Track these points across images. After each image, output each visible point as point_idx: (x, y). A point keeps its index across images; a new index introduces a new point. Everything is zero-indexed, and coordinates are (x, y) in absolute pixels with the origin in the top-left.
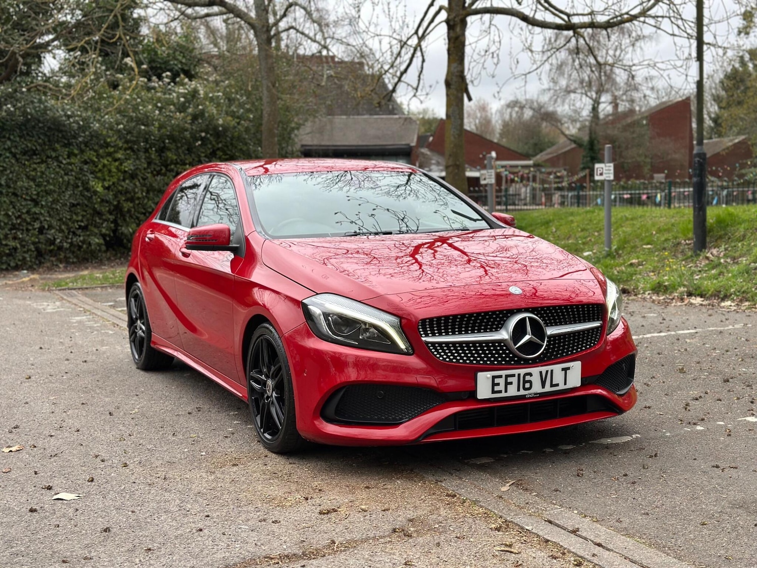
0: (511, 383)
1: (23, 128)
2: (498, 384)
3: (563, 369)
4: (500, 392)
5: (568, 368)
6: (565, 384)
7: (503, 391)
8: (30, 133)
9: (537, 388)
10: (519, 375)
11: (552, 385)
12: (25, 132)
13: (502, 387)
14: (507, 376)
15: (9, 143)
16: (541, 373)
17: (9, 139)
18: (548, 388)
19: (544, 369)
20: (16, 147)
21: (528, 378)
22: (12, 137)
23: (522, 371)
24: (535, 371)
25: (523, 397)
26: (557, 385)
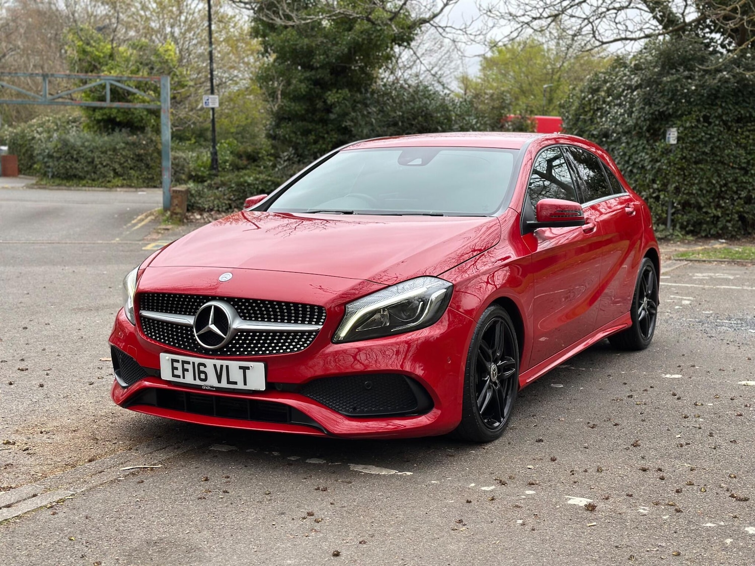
0: (187, 370)
1: (740, 94)
2: (177, 369)
3: (240, 368)
4: (179, 377)
5: (248, 368)
6: (245, 384)
7: (182, 377)
8: (748, 100)
9: (212, 381)
10: (194, 363)
11: (229, 382)
12: (741, 99)
13: (179, 372)
14: (184, 362)
15: (720, 111)
16: (215, 366)
17: (721, 106)
18: (224, 384)
19: (219, 363)
20: (727, 114)
21: (202, 368)
22: (724, 105)
23: (197, 360)
24: (209, 362)
25: (199, 387)
26: (235, 383)
